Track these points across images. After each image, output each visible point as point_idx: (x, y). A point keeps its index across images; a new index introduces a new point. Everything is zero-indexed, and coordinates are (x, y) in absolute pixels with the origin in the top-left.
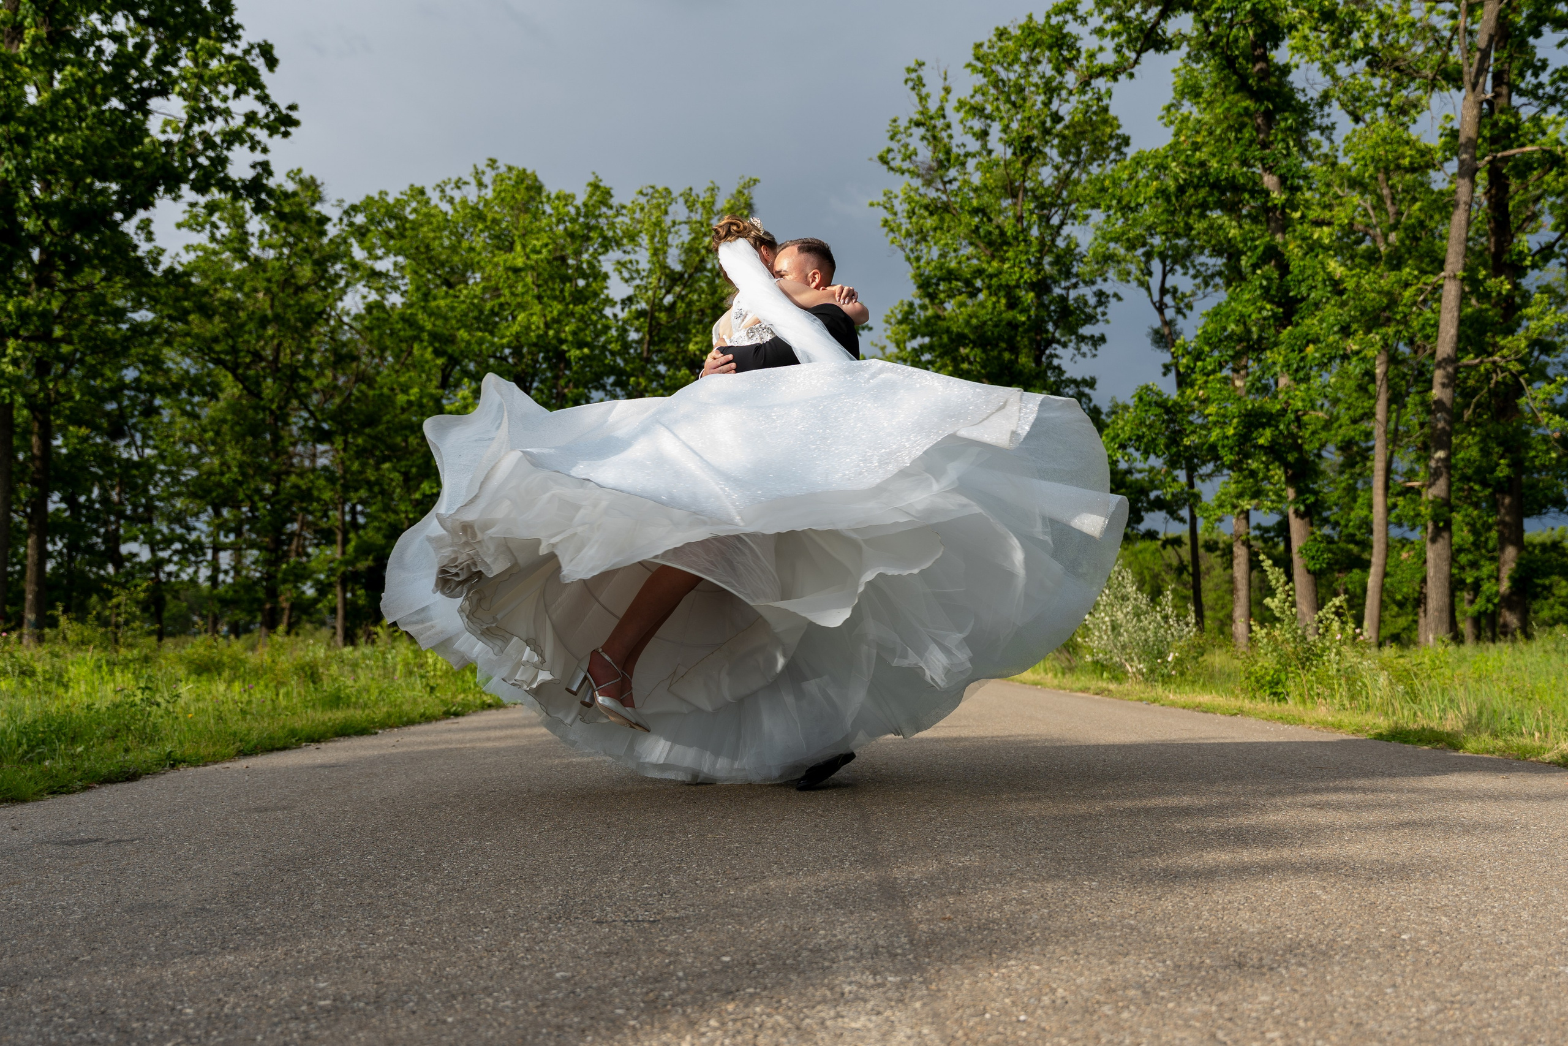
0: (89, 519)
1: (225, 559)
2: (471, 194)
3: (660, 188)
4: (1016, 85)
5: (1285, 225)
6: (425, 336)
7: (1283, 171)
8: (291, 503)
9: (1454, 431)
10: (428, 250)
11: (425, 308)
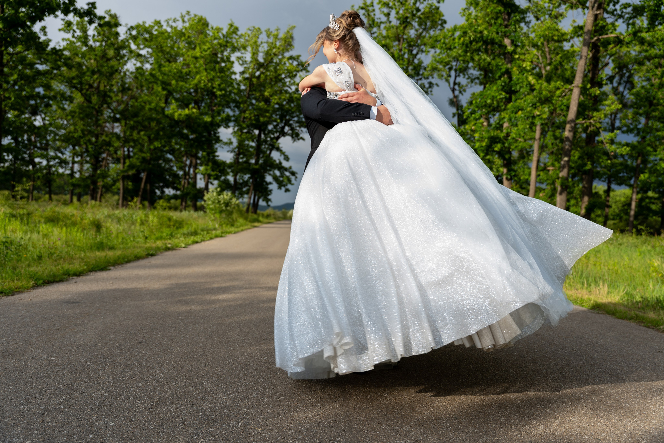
0: (23, 147)
1: (77, 167)
2: (180, 25)
3: (257, 27)
5: (512, 60)
6: (159, 82)
7: (513, 38)
8: (102, 146)
9: (572, 149)
10: (162, 47)
11: (160, 71)
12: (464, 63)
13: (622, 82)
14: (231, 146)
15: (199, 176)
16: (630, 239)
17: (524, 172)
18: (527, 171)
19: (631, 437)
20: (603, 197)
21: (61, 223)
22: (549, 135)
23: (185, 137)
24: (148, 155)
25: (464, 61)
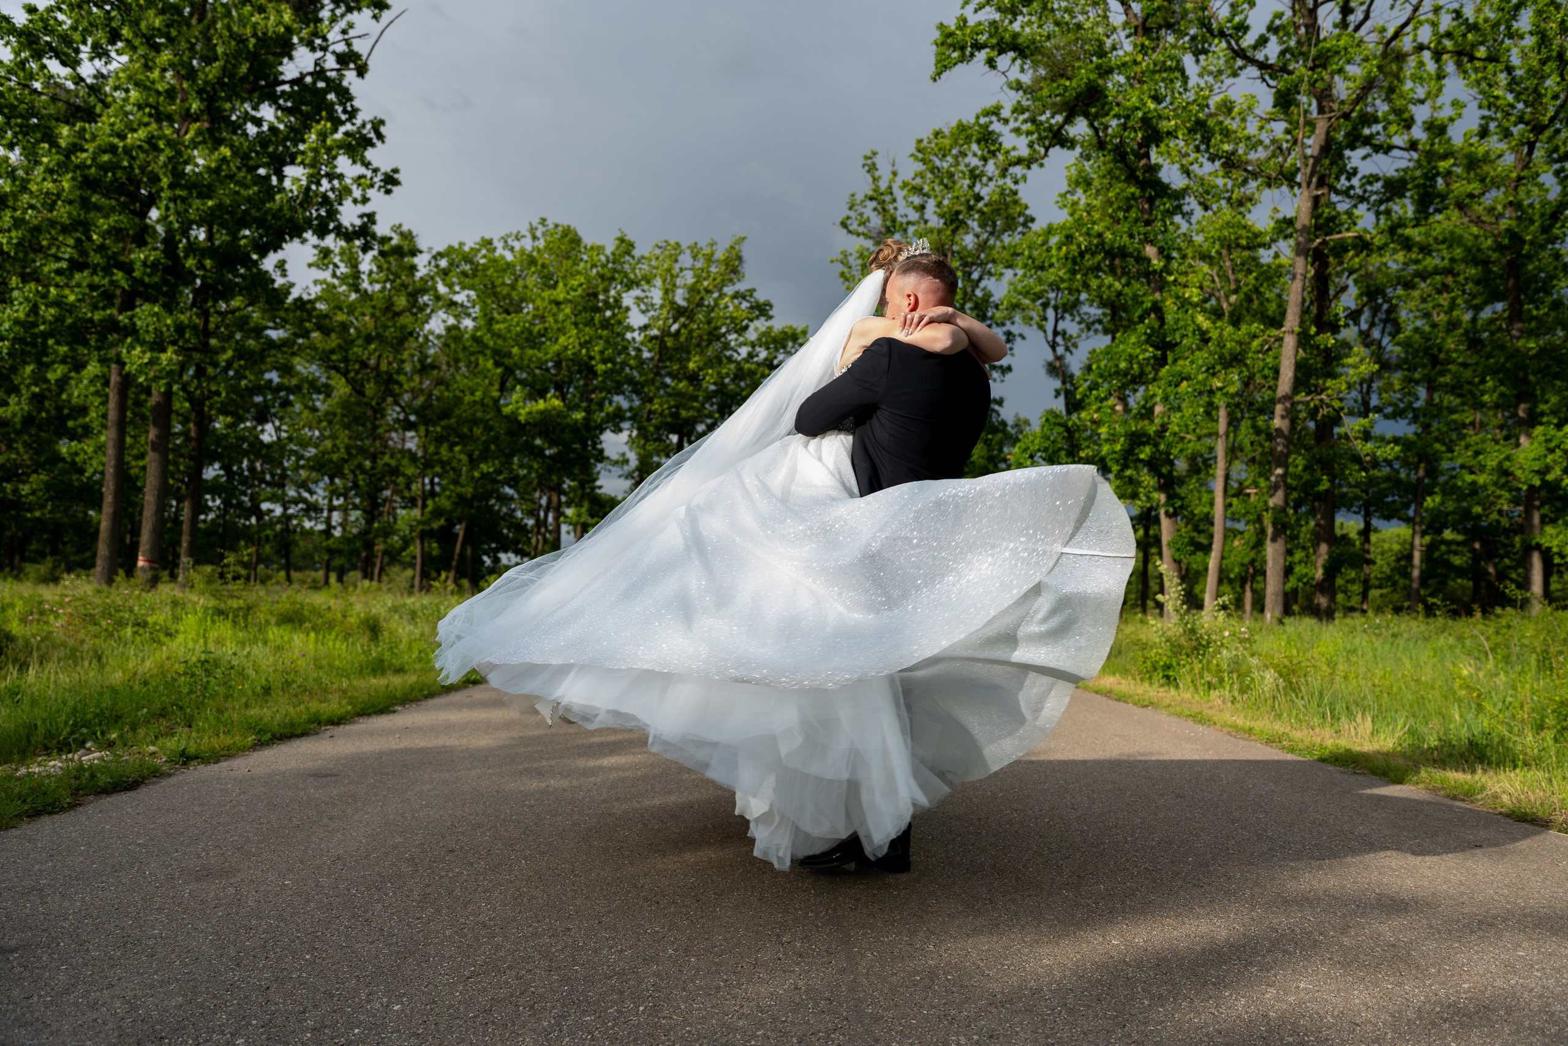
0: (240, 483)
1: (336, 517)
2: (528, 244)
3: (672, 242)
4: (948, 172)
5: (1162, 286)
6: (488, 352)
7: (1162, 244)
8: (384, 476)
9: (1289, 453)
10: (494, 286)
11: (489, 330)
12: (1070, 293)
13: (1377, 320)
14: (626, 468)
15: (564, 528)
16: (1414, 624)
17: (1200, 499)
18: (1205, 498)
19: (1420, 1018)
20: (1358, 543)
21: (307, 625)
22: (1245, 426)
23: (538, 453)
24: (468, 491)
25: (1071, 291)
